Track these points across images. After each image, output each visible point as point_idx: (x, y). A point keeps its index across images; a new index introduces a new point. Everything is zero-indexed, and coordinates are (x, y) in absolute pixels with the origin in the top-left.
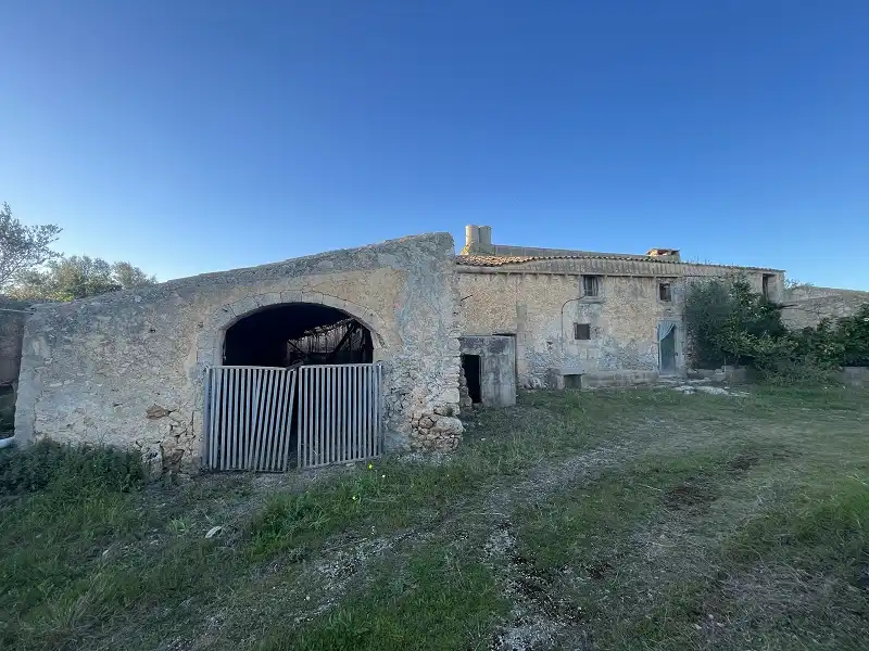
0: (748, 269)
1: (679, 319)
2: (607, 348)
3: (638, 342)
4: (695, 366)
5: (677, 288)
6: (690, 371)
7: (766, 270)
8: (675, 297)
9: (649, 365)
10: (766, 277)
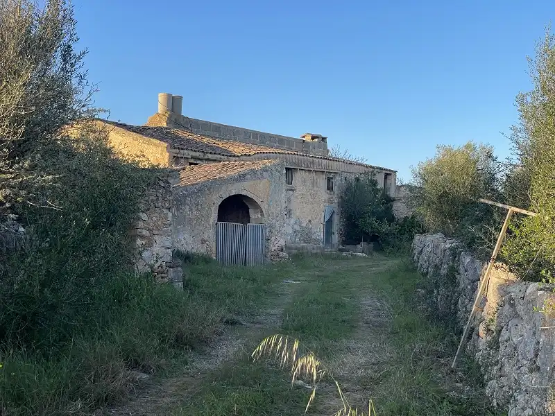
0: (377, 168)
1: (336, 205)
2: (295, 227)
3: (312, 222)
4: (344, 243)
5: (337, 181)
6: (341, 247)
7: (387, 170)
8: (335, 189)
9: (317, 241)
10: (387, 175)
